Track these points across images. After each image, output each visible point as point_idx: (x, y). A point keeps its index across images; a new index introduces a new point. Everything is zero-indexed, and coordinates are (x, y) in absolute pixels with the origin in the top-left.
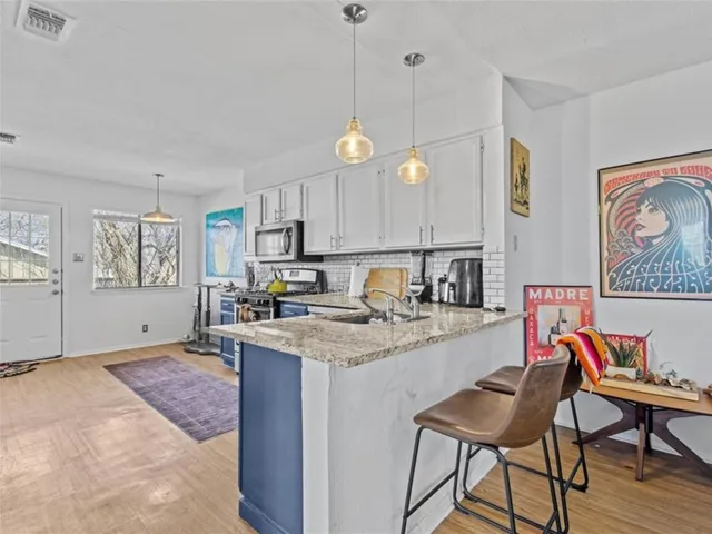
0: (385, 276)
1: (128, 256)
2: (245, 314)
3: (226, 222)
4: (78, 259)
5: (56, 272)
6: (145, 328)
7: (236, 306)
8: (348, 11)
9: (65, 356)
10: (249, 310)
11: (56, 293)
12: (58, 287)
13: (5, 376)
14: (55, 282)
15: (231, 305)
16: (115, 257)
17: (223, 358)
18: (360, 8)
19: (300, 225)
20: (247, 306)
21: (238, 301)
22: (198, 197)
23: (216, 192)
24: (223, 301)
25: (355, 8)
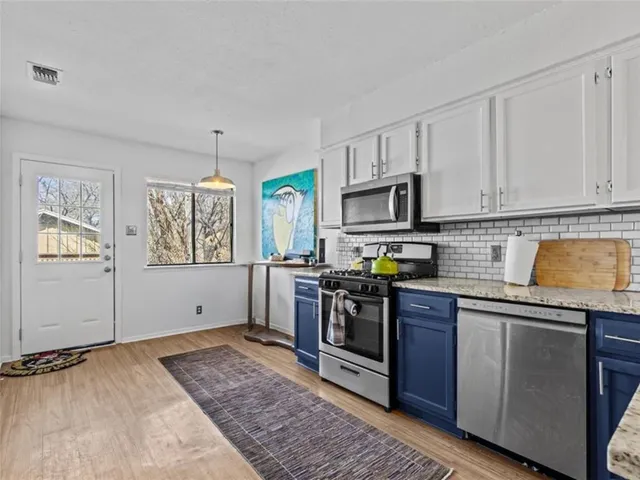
0: (576, 252)
1: (175, 232)
2: (340, 306)
3: (288, 189)
4: (130, 232)
5: (108, 247)
6: (199, 310)
7: (320, 290)
9: (118, 341)
10: (345, 297)
11: (108, 270)
12: (109, 264)
13: (52, 370)
14: (107, 258)
16: (163, 233)
17: (298, 354)
19: (417, 180)
20: (342, 292)
21: (326, 286)
22: (252, 164)
23: (271, 157)
24: (297, 284)
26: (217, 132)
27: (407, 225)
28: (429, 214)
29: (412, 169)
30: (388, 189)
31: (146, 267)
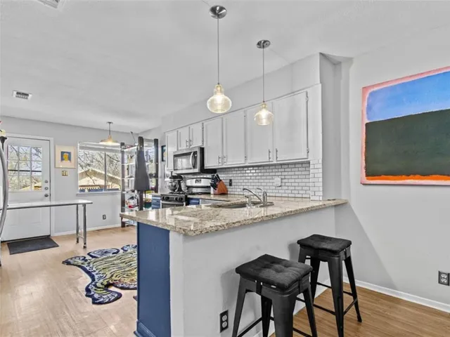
4: (64, 174)
5: (46, 182)
7: (161, 201)
8: (213, 10)
9: (52, 235)
11: (46, 196)
12: (47, 192)
14: (46, 189)
15: (158, 201)
18: (222, 9)
19: (202, 150)
21: (163, 199)
24: (153, 199)
25: (218, 8)
26: (110, 123)
27: (197, 170)
28: (208, 165)
29: (200, 144)
30: (189, 154)
31: (79, 193)
